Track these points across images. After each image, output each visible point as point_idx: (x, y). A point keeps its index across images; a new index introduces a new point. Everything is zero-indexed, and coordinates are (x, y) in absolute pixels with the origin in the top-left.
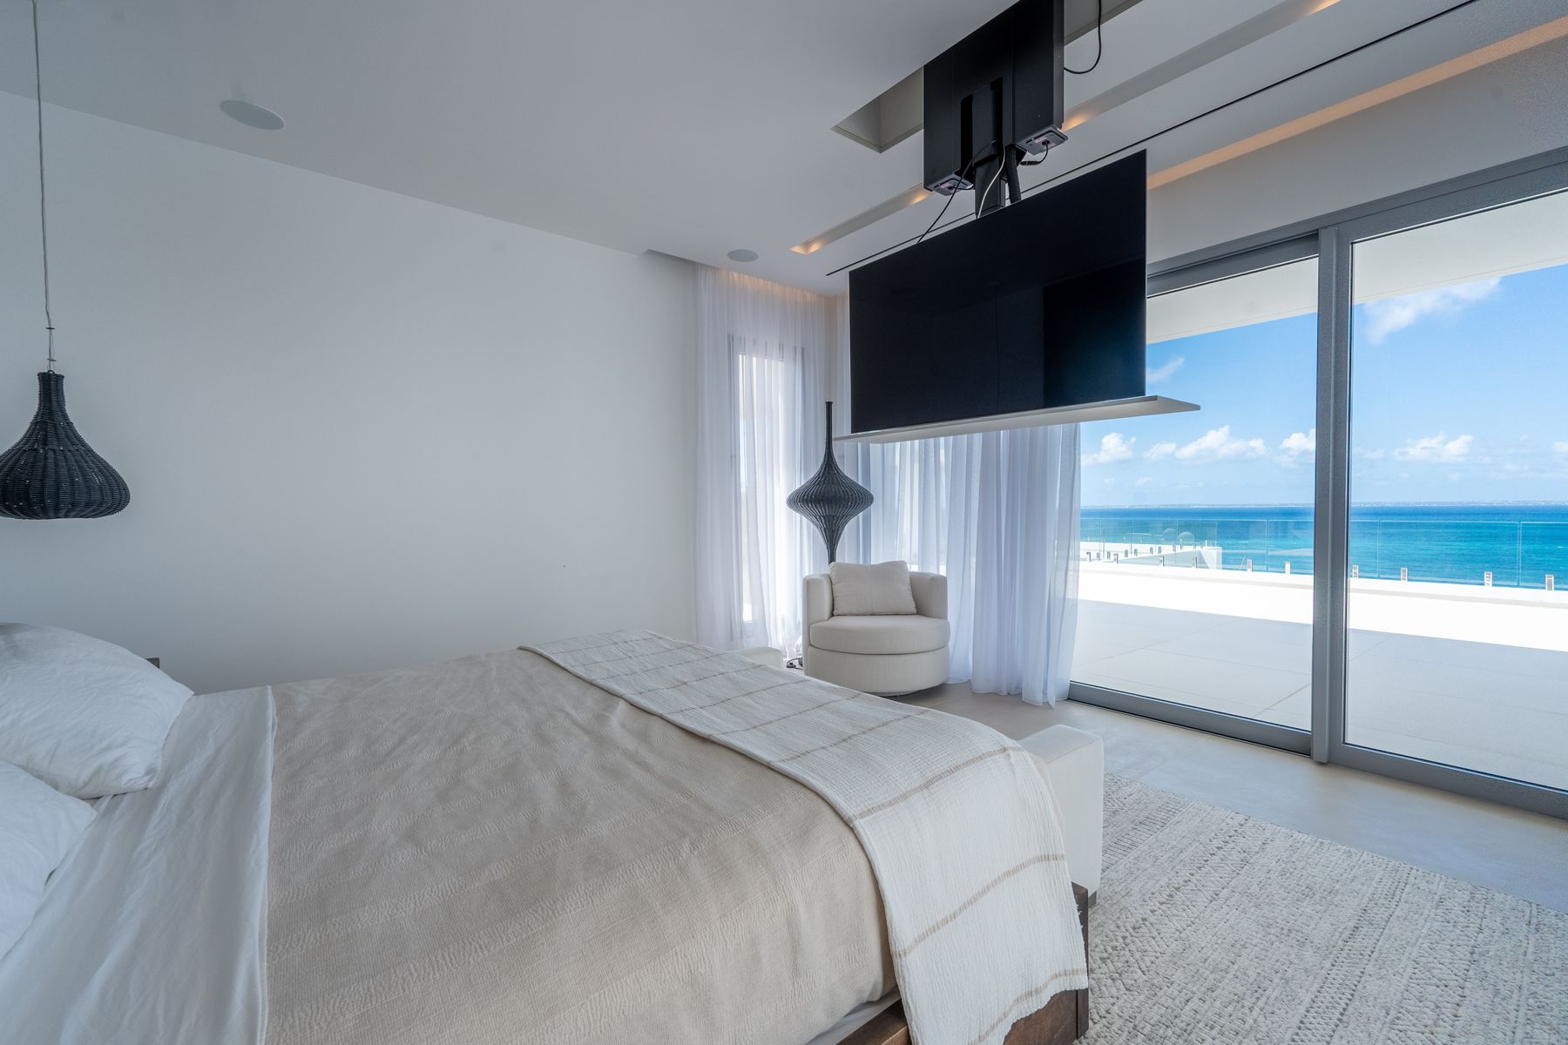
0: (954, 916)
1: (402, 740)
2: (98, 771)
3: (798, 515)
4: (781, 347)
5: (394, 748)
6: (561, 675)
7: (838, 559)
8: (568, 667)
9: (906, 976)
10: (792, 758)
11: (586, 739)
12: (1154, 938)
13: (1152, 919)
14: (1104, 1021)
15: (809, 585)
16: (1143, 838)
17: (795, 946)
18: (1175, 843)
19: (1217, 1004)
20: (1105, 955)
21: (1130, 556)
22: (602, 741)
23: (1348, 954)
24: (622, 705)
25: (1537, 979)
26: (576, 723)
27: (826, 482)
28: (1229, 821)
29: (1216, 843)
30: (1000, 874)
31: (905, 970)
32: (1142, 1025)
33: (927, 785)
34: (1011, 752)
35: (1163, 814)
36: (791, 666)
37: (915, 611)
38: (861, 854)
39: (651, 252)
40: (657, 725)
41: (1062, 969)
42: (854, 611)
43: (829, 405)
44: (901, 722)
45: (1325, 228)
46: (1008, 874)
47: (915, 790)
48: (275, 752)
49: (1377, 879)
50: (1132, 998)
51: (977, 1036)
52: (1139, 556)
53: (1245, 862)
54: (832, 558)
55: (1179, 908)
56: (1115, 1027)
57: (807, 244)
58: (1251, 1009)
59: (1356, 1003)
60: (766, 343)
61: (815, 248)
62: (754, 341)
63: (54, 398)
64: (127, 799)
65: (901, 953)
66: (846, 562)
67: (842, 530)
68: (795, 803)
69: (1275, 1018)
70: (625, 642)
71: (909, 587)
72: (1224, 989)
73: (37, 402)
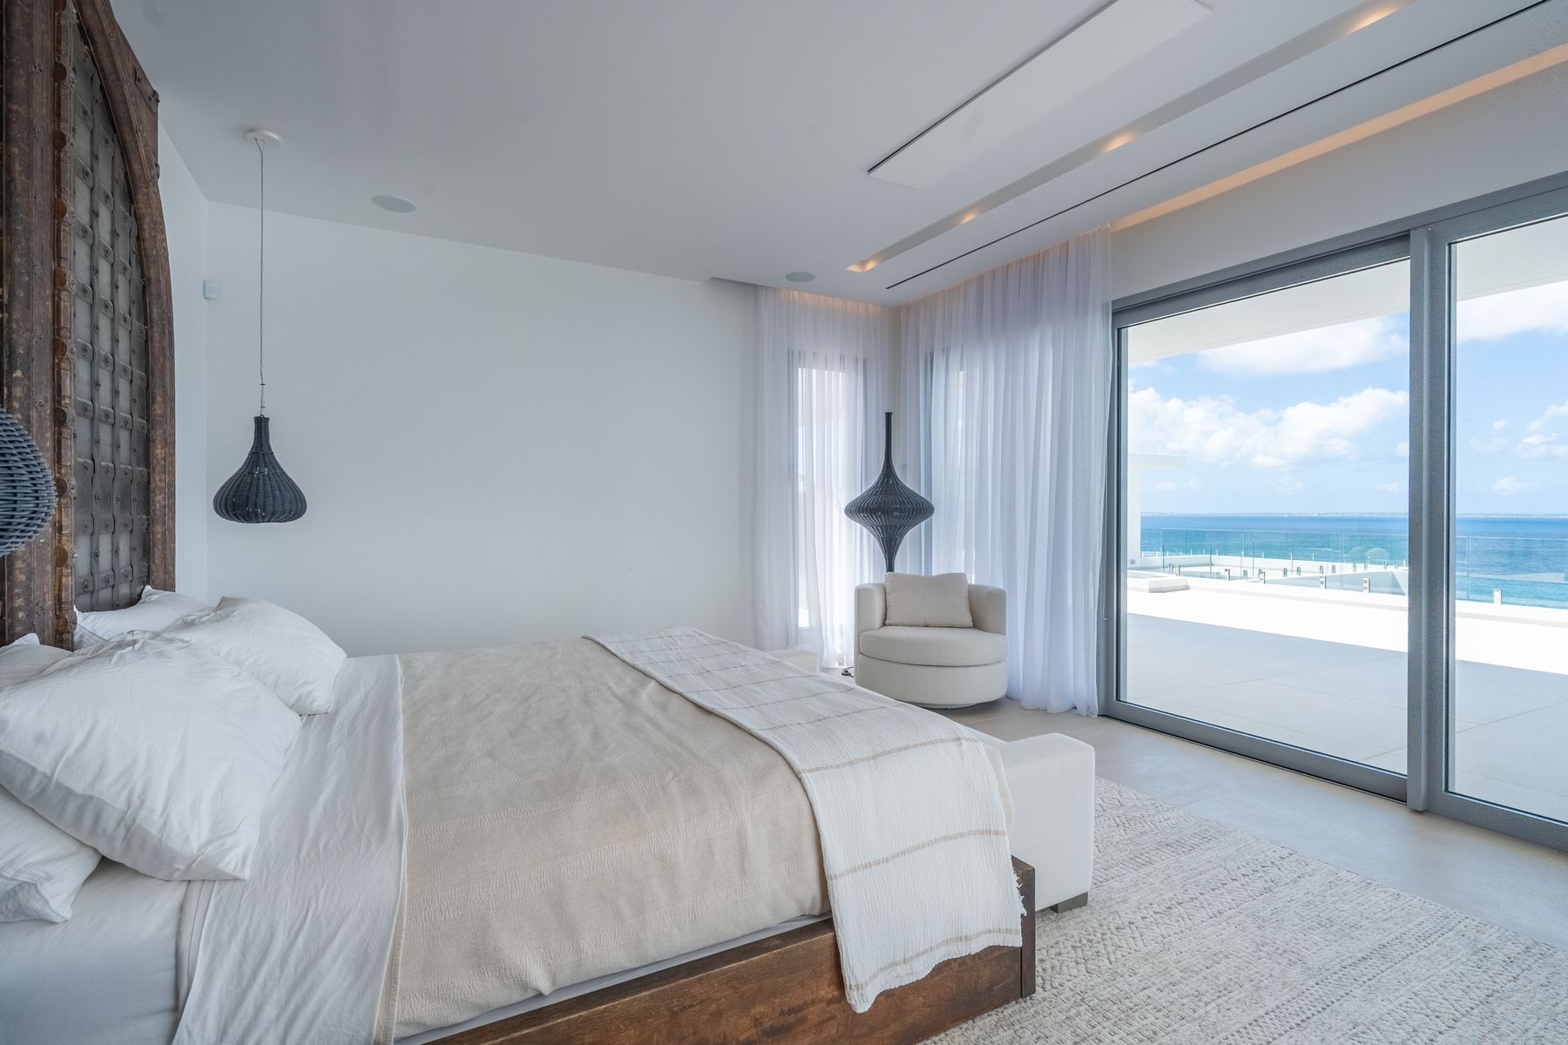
0: (887, 860)
1: (488, 696)
2: (300, 697)
3: (859, 525)
4: (842, 358)
5: (481, 702)
6: (612, 660)
7: (898, 569)
8: (618, 654)
9: (836, 894)
10: (770, 729)
11: (620, 705)
12: (1134, 938)
13: (1140, 924)
14: (1055, 991)
15: (861, 594)
16: (1163, 857)
17: (743, 853)
18: (1196, 865)
19: (1175, 995)
20: (1078, 944)
21: (1290, 575)
22: (629, 706)
23: (1340, 978)
24: (653, 684)
25: (1554, 1027)
26: (614, 694)
27: (884, 492)
28: (1269, 853)
29: (1243, 871)
30: (937, 837)
31: (835, 890)
32: (1090, 999)
33: (874, 757)
34: (964, 742)
35: (1196, 839)
36: (846, 673)
37: (971, 624)
38: (805, 797)
39: (713, 278)
40: (676, 700)
41: (996, 927)
42: (906, 621)
43: (889, 416)
44: (874, 711)
45: (1415, 229)
46: (945, 839)
47: (862, 760)
48: (404, 697)
49: (1417, 921)
50: (1089, 979)
51: (902, 958)
52: (1303, 575)
53: (1267, 890)
54: (890, 568)
55: (1173, 919)
56: (1063, 997)
57: (863, 263)
58: (1206, 1004)
59: (1325, 1015)
60: (826, 355)
61: (871, 266)
62: (814, 354)
63: (263, 435)
64: (317, 717)
65: (833, 877)
66: (908, 573)
67: (901, 540)
68: (758, 755)
69: (1229, 1013)
70: (670, 637)
71: (967, 600)
72: (1187, 985)
73: (253, 438)
